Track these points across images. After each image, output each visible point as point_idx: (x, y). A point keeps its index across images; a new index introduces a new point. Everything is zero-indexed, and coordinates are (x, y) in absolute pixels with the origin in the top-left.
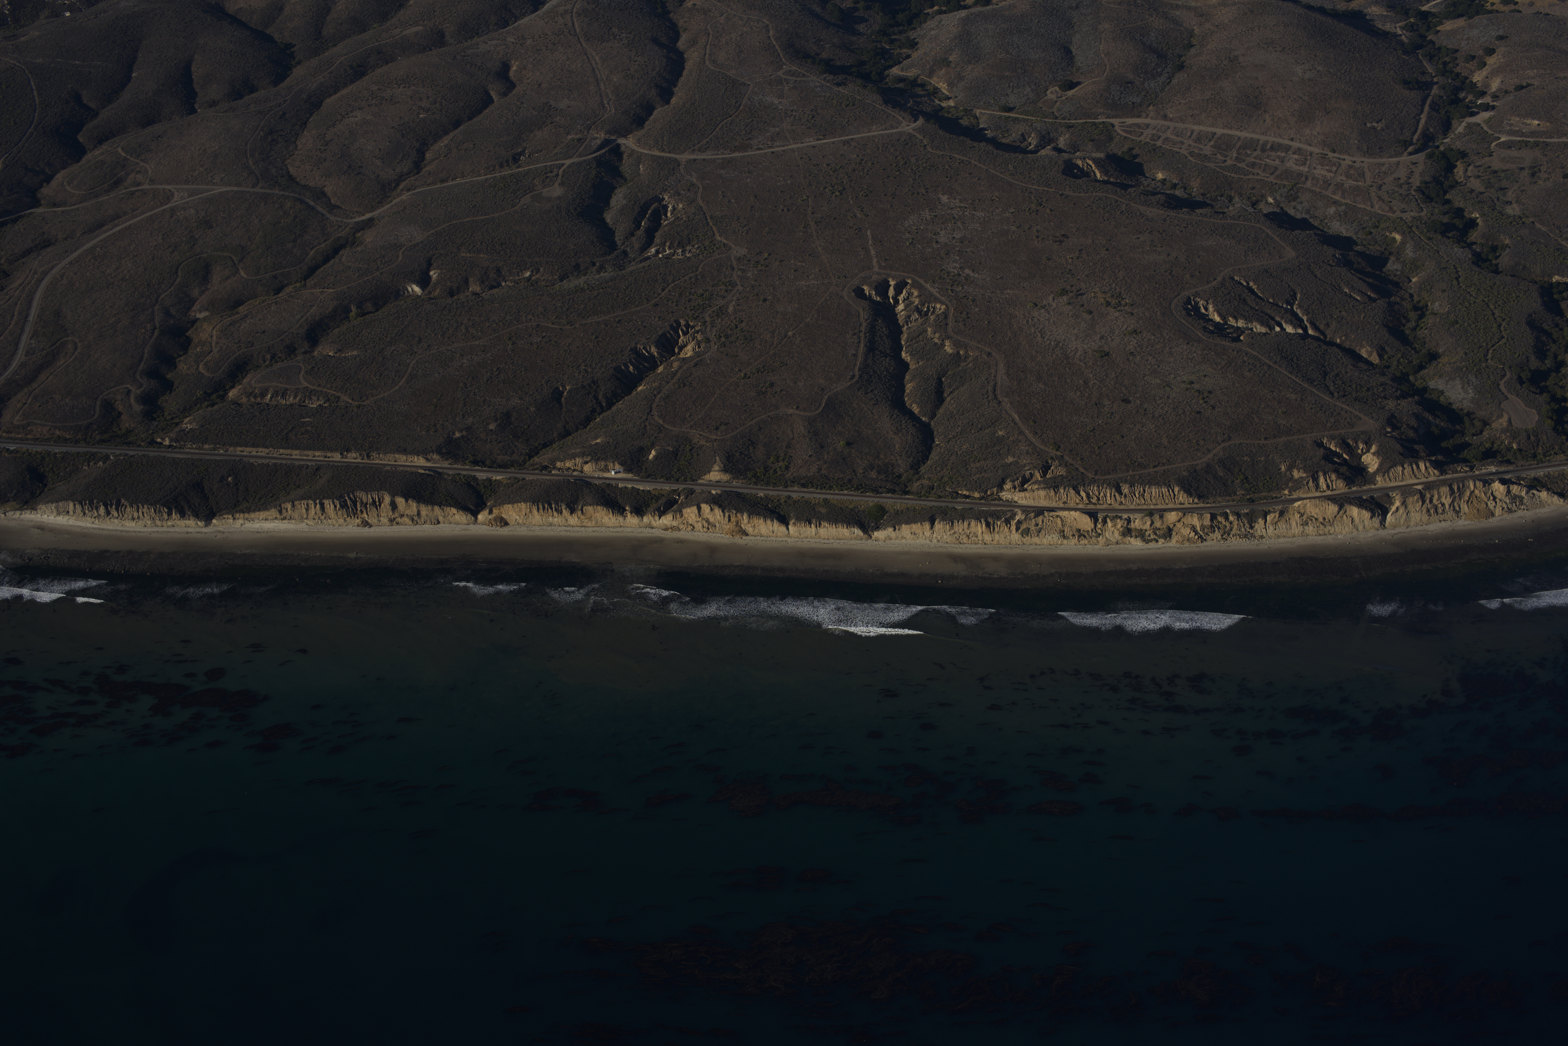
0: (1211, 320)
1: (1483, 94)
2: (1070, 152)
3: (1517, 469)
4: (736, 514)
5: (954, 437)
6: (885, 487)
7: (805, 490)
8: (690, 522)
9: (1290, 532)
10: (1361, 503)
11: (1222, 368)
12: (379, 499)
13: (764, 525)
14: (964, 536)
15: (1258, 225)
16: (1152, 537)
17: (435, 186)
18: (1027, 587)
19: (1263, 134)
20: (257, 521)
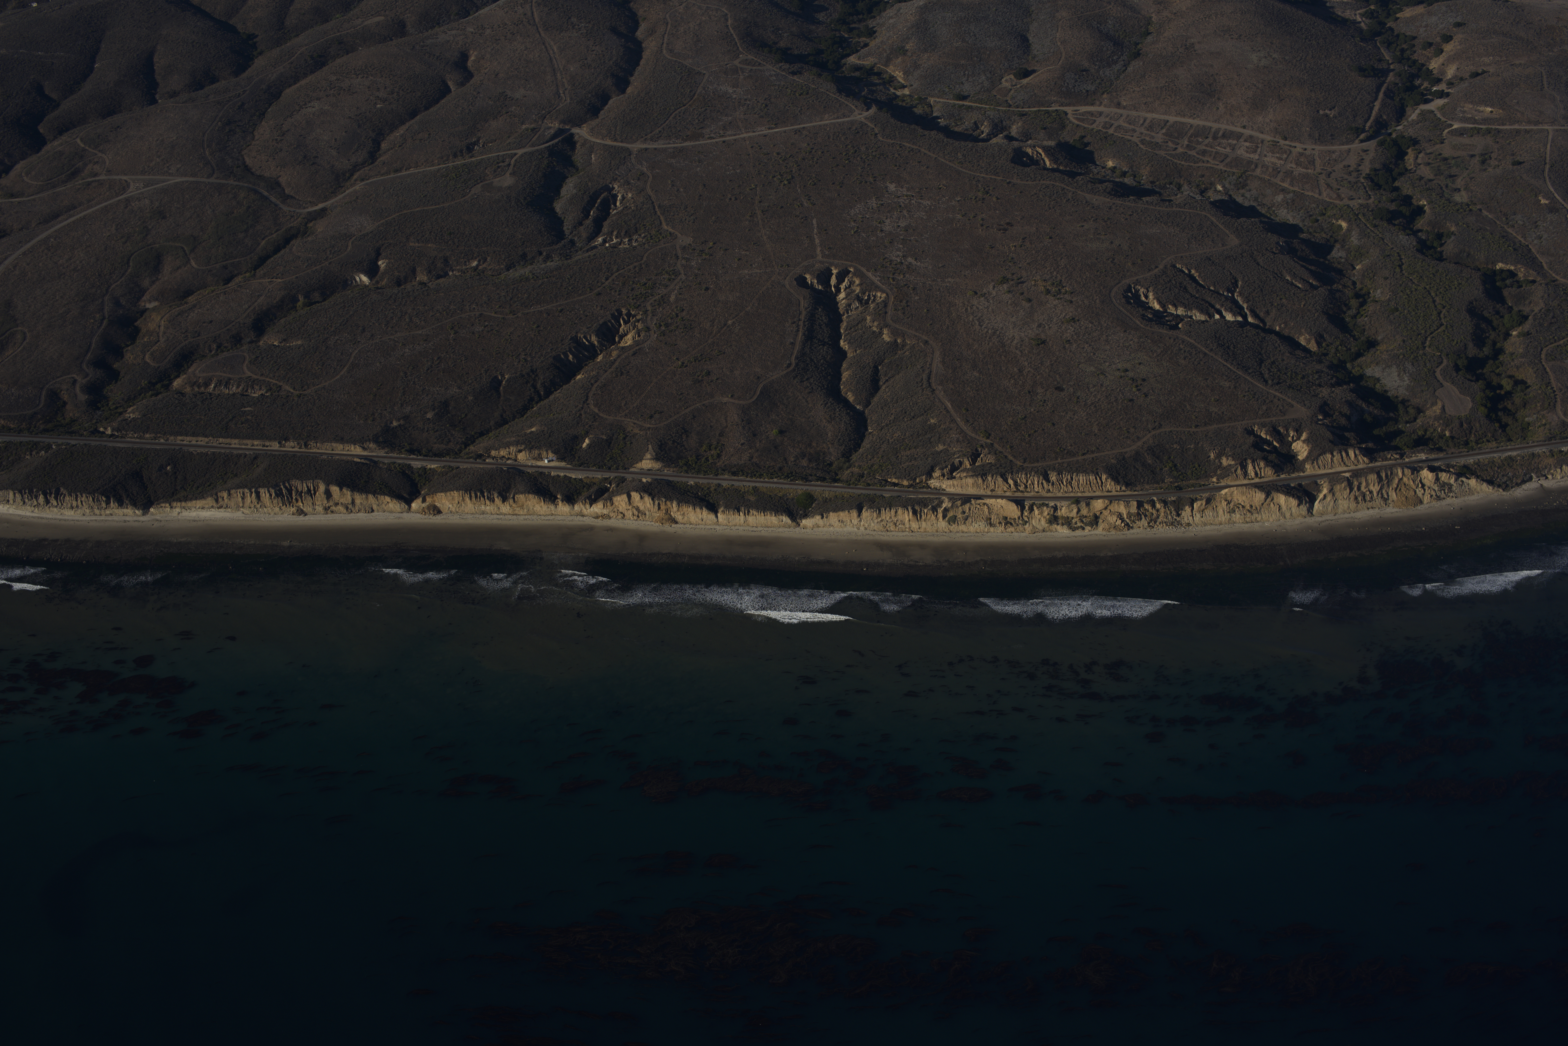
0: (1151, 308)
1: (1439, 81)
2: (1022, 141)
3: (1447, 456)
4: (666, 502)
5: (887, 425)
6: (815, 475)
7: (735, 478)
8: (621, 510)
9: (1216, 519)
10: (1288, 491)
11: (1158, 356)
12: (314, 488)
13: (693, 513)
14: (892, 524)
15: (1203, 213)
16: (1079, 524)
17: (389, 176)
18: (951, 574)
19: (1215, 121)
20: (193, 509)
